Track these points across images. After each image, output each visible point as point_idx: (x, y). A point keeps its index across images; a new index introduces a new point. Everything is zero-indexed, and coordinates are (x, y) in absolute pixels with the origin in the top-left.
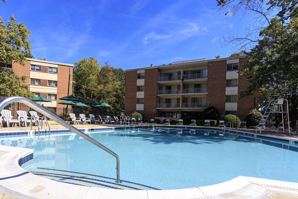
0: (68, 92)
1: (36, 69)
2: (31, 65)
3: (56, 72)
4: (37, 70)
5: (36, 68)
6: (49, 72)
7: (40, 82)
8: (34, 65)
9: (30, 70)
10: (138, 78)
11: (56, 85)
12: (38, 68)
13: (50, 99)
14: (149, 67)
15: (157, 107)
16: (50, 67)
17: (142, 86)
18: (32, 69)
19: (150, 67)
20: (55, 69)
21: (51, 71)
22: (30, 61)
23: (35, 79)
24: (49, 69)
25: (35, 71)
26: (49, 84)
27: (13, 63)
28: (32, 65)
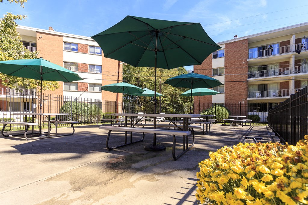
0: (118, 78)
1: (71, 49)
2: (64, 43)
3: (100, 53)
4: (73, 49)
5: (72, 47)
6: (91, 52)
7: (78, 67)
8: (68, 43)
9: (64, 50)
10: (213, 58)
11: (101, 71)
12: (75, 47)
13: (93, 91)
14: (231, 40)
15: (248, 97)
16: (91, 46)
17: (220, 68)
18: (66, 48)
19: (233, 40)
20: (98, 49)
21: (93, 51)
22: (62, 36)
23: (70, 63)
24: (90, 48)
25: (71, 51)
26: (91, 70)
27: (37, 39)
28: (66, 43)
